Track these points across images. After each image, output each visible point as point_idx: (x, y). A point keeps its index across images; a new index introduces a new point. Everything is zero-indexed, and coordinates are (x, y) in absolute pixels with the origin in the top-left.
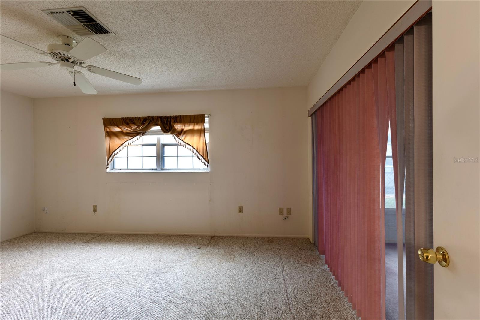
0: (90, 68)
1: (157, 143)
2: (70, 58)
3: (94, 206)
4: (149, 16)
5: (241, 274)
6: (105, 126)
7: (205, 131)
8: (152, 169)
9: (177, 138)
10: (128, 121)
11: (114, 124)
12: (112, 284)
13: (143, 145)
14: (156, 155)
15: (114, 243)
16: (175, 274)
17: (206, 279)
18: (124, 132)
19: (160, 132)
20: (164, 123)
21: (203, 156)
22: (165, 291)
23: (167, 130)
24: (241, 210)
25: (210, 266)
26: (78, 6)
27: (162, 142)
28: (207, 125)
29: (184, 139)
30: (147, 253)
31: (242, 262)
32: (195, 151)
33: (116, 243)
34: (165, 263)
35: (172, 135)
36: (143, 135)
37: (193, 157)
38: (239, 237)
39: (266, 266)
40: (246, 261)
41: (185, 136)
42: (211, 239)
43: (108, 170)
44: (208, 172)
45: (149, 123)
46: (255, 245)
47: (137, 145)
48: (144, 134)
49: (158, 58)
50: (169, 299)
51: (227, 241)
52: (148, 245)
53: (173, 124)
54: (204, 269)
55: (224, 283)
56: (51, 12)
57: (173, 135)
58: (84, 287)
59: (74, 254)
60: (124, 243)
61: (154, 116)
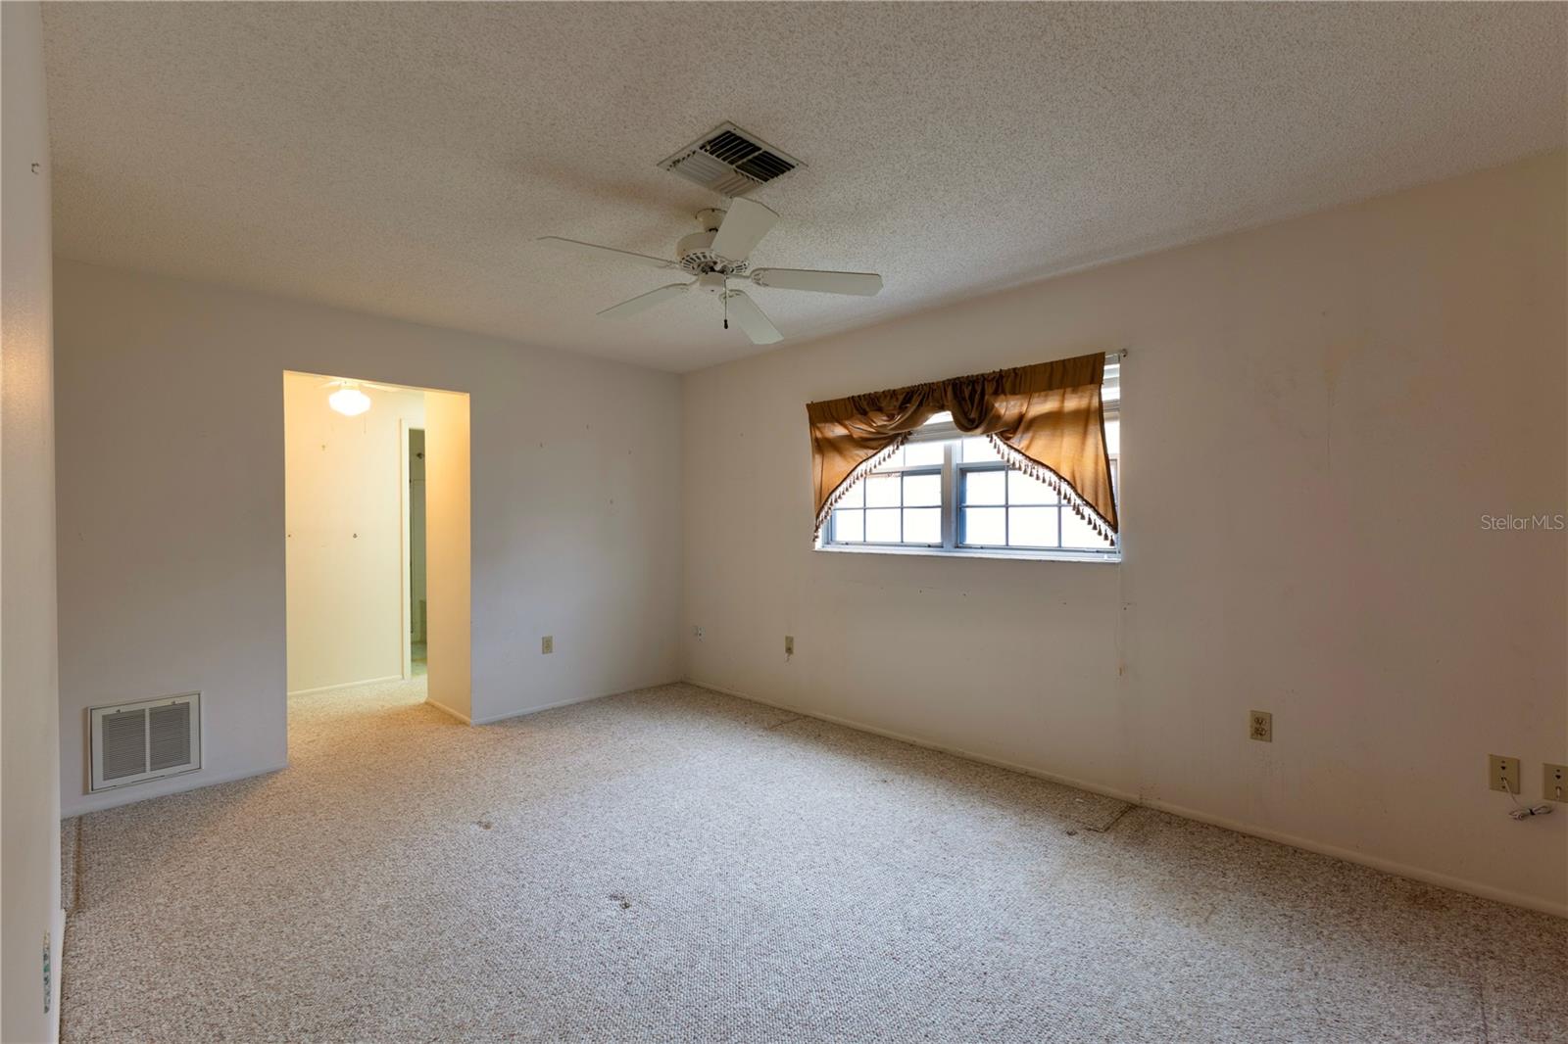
0: (760, 277)
1: (942, 465)
2: (715, 263)
3: (787, 638)
4: (880, 75)
5: (1234, 990)
6: (813, 423)
7: (1105, 414)
8: (929, 546)
9: (1003, 447)
10: (864, 404)
11: (833, 417)
12: (801, 856)
13: (904, 474)
14: (940, 504)
15: (826, 748)
16: (970, 891)
17: (1077, 950)
18: (855, 436)
19: (953, 429)
20: (964, 399)
21: (1097, 504)
22: (932, 936)
23: (972, 421)
24: (1261, 728)
25: (1100, 909)
26: (718, 124)
27: (956, 460)
28: (1110, 393)
29: (1028, 447)
30: (900, 800)
31: (1247, 942)
32: (1065, 487)
33: (829, 750)
34: (947, 848)
35: (988, 436)
36: (902, 443)
37: (1060, 508)
38: (1251, 837)
39: (1379, 1006)
40: (1270, 946)
41: (1029, 435)
42: (1123, 813)
43: (819, 545)
44: (1114, 564)
45: (921, 404)
46: (1329, 893)
47: (889, 474)
48: (904, 439)
49: (927, 198)
50: (939, 965)
51: (1189, 837)
52: (908, 776)
53: (991, 399)
54: (1075, 914)
55: (1147, 997)
56: (674, 163)
57: (992, 438)
58: (744, 842)
59: (739, 751)
60: (849, 755)
61: (935, 381)
